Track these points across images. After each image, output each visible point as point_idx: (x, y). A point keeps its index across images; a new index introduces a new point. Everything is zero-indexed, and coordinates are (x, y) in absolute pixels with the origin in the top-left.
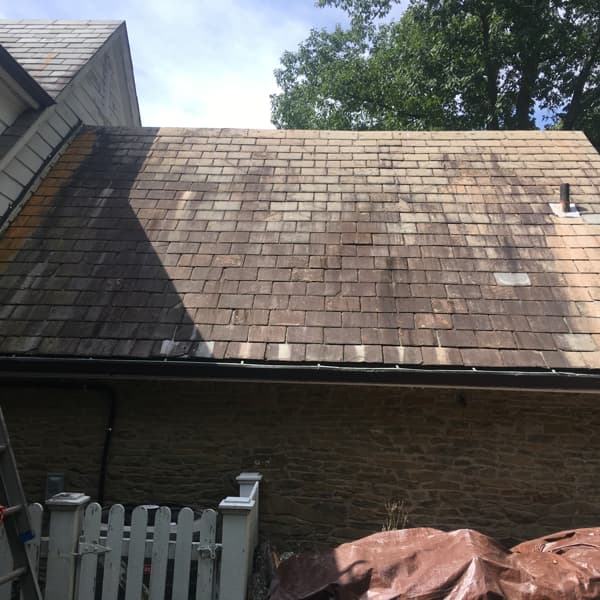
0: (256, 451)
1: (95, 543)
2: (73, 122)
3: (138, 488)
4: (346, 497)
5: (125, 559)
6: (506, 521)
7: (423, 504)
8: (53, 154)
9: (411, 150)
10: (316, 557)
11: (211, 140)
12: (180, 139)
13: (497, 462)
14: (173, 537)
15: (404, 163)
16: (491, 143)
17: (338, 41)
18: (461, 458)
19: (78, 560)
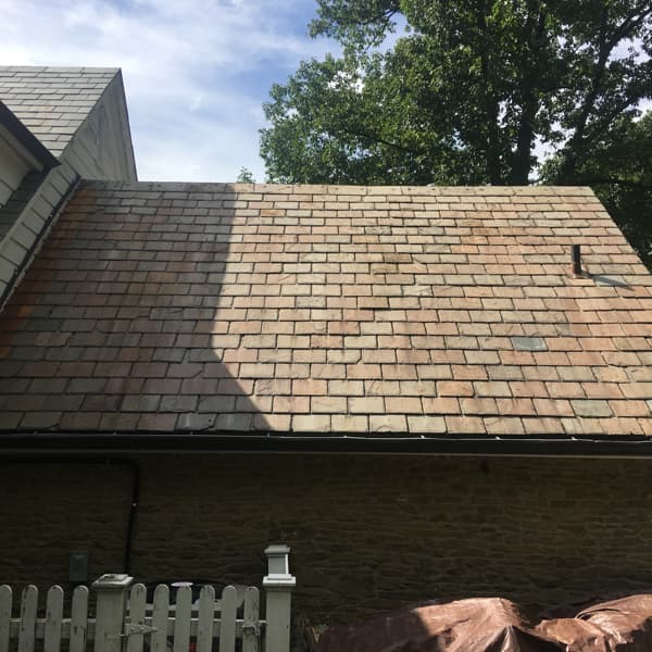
0: (283, 523)
1: (140, 623)
2: (71, 177)
3: (164, 563)
4: (374, 567)
5: (171, 639)
6: (532, 586)
7: (450, 572)
8: (54, 213)
9: (421, 207)
10: (351, 629)
11: (217, 196)
12: (184, 196)
13: (521, 528)
14: (217, 615)
15: (415, 220)
16: (500, 200)
17: (329, 70)
18: (486, 525)
19: (124, 641)
